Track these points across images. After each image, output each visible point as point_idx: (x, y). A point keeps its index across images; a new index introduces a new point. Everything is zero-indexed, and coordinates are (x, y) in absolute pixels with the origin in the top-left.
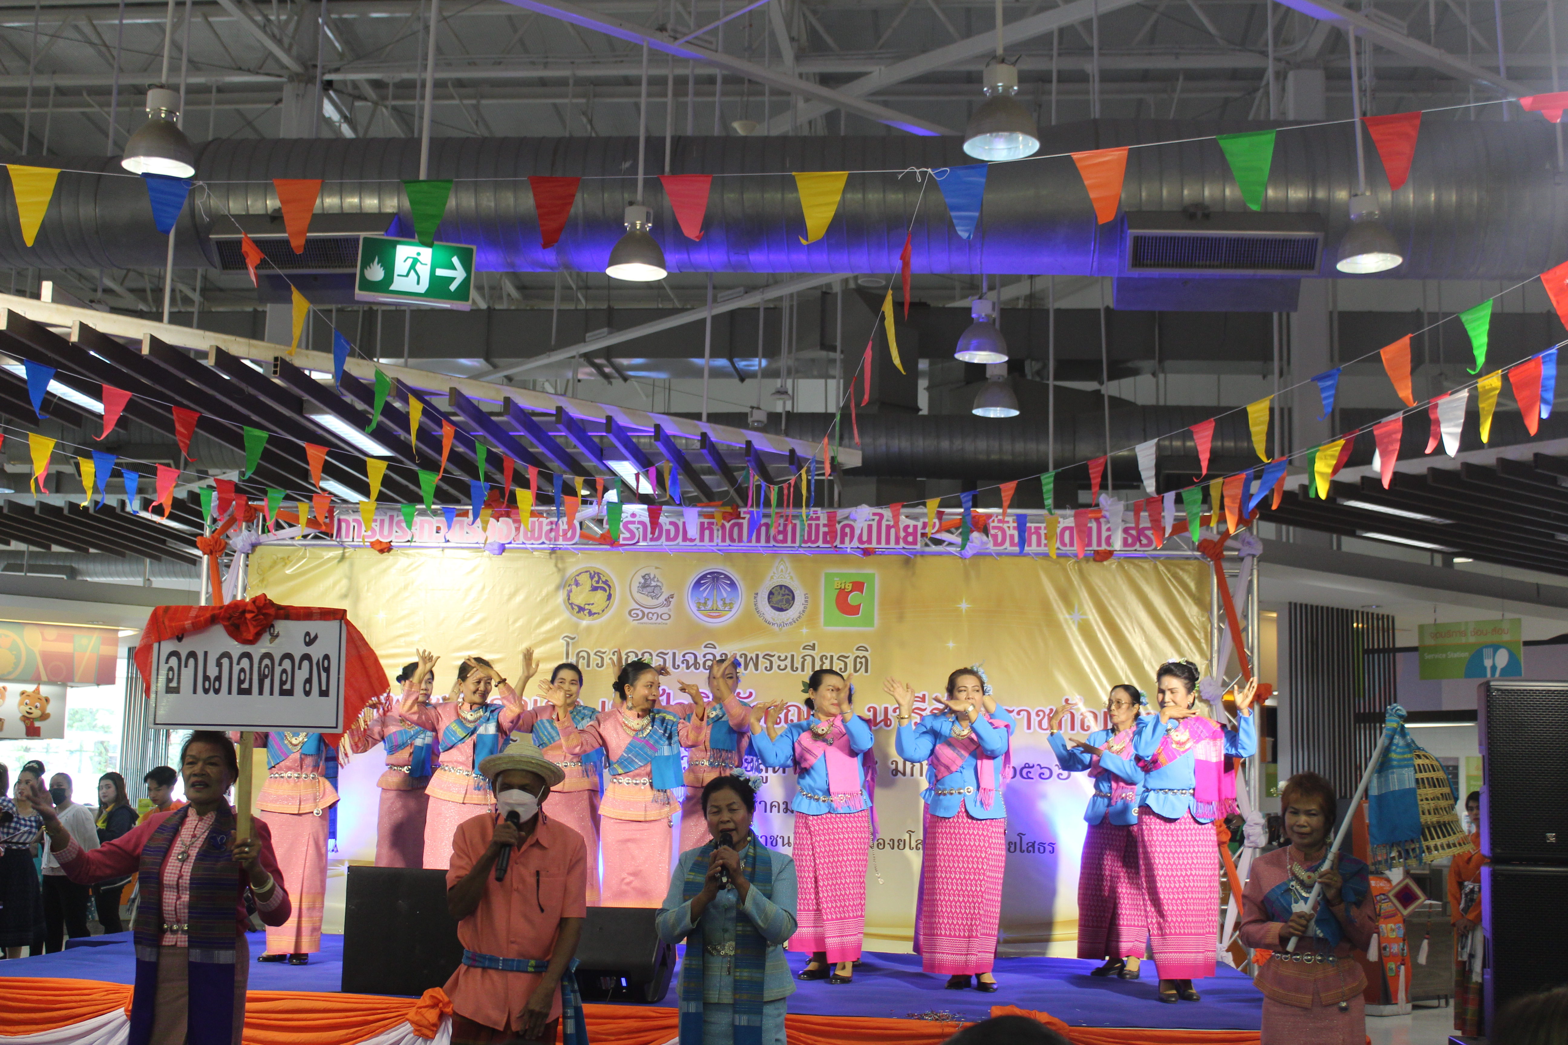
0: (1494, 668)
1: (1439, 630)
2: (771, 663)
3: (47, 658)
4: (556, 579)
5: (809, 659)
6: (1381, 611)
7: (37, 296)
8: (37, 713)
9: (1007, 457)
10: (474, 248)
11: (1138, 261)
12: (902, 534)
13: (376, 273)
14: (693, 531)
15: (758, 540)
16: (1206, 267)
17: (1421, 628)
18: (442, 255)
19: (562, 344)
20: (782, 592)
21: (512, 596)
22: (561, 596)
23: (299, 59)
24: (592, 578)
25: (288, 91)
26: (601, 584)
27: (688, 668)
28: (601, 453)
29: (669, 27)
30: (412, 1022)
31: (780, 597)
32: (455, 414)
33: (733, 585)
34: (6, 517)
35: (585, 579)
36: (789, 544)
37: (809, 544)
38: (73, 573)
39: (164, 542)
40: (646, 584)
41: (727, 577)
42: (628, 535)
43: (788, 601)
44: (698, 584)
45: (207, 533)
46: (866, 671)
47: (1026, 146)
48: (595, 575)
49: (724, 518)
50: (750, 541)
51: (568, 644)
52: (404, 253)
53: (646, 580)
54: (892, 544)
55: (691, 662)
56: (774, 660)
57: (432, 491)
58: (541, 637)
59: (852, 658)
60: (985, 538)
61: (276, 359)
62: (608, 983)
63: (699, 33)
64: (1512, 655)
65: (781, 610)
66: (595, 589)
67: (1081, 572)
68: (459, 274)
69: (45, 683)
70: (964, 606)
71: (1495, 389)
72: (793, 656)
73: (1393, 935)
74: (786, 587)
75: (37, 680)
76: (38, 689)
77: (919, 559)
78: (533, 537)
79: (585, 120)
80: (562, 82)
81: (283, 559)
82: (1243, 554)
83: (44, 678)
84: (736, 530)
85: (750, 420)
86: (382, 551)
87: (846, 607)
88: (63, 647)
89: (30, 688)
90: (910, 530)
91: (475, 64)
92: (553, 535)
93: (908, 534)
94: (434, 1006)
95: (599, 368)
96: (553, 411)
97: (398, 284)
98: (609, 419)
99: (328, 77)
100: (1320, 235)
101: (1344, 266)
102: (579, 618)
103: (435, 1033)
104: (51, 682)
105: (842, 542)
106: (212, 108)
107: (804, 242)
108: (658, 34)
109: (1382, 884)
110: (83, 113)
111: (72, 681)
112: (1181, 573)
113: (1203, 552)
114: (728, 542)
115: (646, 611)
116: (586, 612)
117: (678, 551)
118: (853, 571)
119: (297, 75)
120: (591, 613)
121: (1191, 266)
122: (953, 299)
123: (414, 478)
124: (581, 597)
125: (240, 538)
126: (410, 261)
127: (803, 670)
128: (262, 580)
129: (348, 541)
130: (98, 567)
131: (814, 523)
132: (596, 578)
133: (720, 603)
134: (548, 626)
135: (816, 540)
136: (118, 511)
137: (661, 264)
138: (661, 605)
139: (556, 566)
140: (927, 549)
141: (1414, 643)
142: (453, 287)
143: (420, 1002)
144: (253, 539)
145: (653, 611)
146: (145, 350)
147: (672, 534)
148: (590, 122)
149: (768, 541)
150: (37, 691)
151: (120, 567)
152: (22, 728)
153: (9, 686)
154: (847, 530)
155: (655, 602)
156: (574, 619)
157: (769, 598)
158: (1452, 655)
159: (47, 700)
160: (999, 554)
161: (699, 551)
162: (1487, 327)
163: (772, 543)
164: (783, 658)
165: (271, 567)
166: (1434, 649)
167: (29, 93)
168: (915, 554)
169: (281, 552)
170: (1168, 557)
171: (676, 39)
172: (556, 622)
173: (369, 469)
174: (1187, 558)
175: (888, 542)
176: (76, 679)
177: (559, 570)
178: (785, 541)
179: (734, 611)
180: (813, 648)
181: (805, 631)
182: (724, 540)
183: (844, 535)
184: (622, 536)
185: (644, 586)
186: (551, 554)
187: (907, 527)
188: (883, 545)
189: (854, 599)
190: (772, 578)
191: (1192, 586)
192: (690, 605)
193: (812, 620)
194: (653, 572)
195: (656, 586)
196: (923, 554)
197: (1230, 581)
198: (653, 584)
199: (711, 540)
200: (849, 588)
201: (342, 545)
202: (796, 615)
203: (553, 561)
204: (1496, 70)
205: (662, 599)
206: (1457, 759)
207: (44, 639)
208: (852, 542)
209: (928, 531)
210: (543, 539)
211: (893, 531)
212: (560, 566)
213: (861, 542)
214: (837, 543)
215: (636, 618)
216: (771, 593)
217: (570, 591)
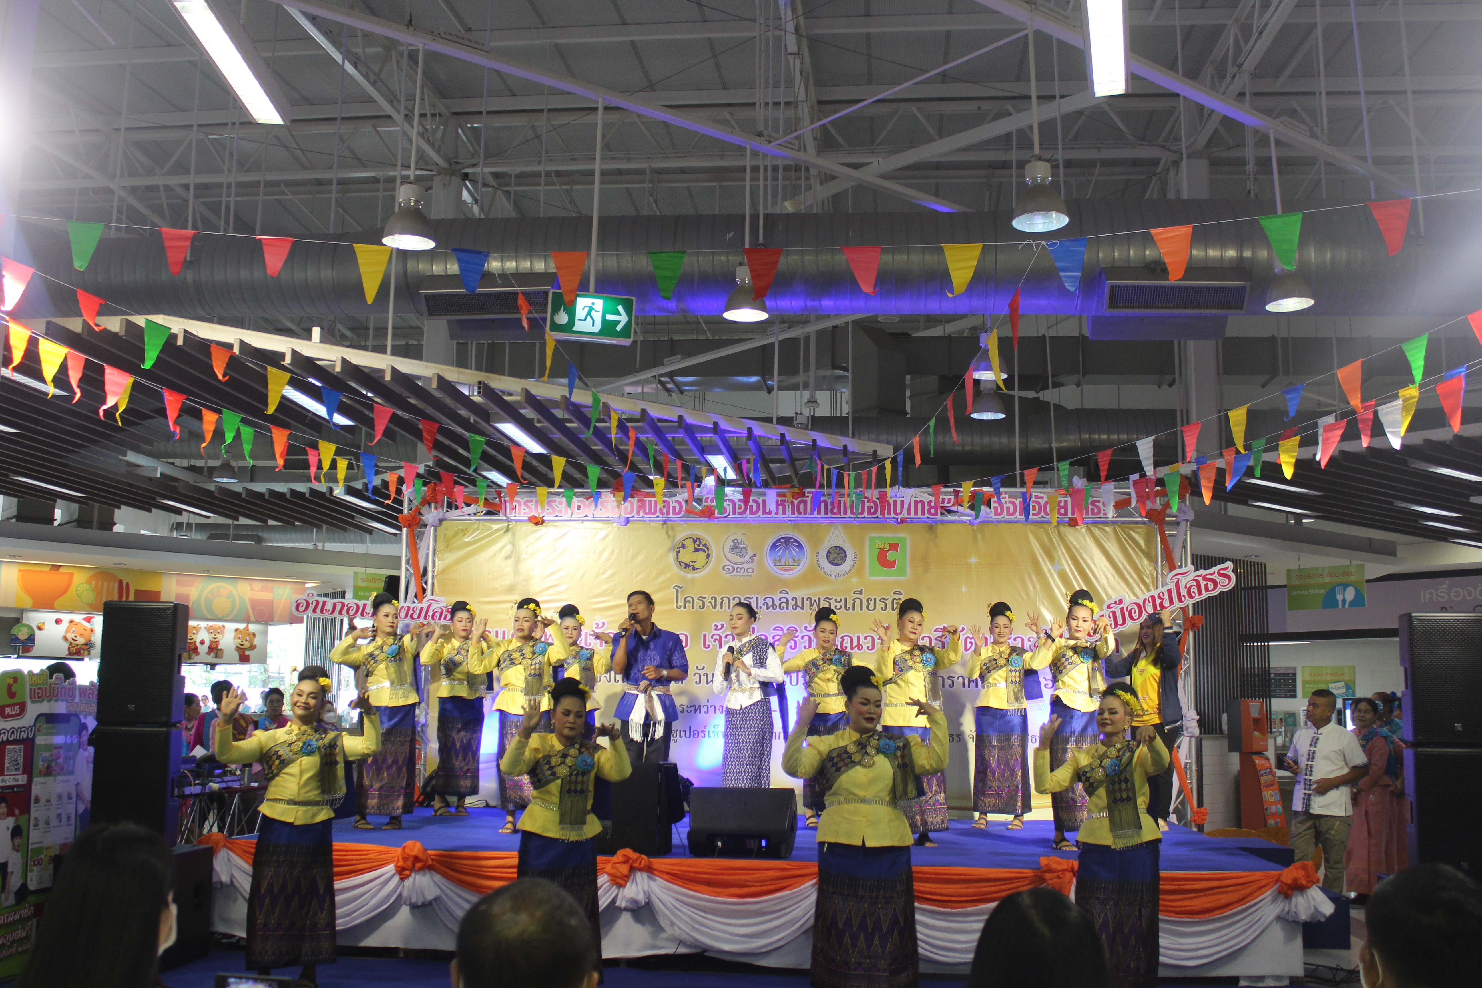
0: (1344, 601)
1: (1302, 574)
3: (254, 603)
4: (668, 544)
5: (858, 601)
6: (1256, 560)
7: (309, 338)
8: (247, 644)
9: (978, 448)
10: (634, 299)
11: (1113, 304)
12: (927, 507)
13: (563, 318)
14: (771, 506)
15: (819, 513)
16: (1163, 308)
17: (1289, 572)
18: (611, 304)
19: (644, 368)
20: (837, 551)
21: (635, 556)
22: (672, 556)
23: (445, 157)
24: (695, 542)
25: (437, 182)
26: (701, 546)
27: (768, 608)
28: (704, 449)
29: (765, 133)
30: (609, 874)
31: (835, 555)
32: (570, 421)
33: (800, 546)
34: (244, 500)
35: (689, 543)
36: (842, 516)
37: (857, 516)
38: (259, 540)
39: (353, 517)
40: (735, 547)
41: (796, 541)
43: (841, 558)
44: (774, 546)
45: (406, 512)
47: (1058, 220)
48: (696, 540)
49: (793, 497)
50: (812, 513)
51: (677, 592)
52: (582, 303)
53: (735, 543)
54: (919, 515)
55: (770, 604)
57: (596, 480)
58: (657, 587)
59: (890, 600)
60: (988, 509)
61: (480, 382)
62: (751, 844)
63: (787, 138)
64: (1357, 592)
65: (837, 565)
66: (696, 550)
67: (1059, 534)
68: (623, 318)
69: (253, 622)
70: (973, 560)
71: (1414, 397)
72: (846, 599)
73: (1272, 800)
74: (841, 548)
75: (248, 621)
76: (247, 627)
77: (939, 526)
78: (650, 512)
79: (651, 200)
80: (640, 172)
81: (462, 530)
82: (1179, 520)
83: (252, 618)
84: (802, 505)
85: (795, 423)
86: (537, 524)
87: (884, 562)
88: (266, 596)
89: (242, 626)
90: (933, 504)
91: (575, 159)
92: (665, 510)
93: (931, 507)
94: (626, 862)
95: (662, 383)
96: (675, 418)
97: (578, 326)
98: (716, 424)
99: (466, 171)
100: (1248, 284)
101: (1270, 307)
102: (686, 572)
103: (627, 882)
104: (257, 622)
106: (380, 194)
107: (950, 295)
108: (758, 138)
109: (1264, 762)
110: (277, 200)
111: (272, 620)
112: (1133, 534)
113: (1150, 518)
114: (796, 514)
115: (736, 566)
116: (691, 568)
117: (759, 521)
118: (890, 535)
119: (444, 169)
120: (694, 569)
121: (1152, 307)
122: (918, 329)
123: (583, 470)
124: (687, 556)
125: (430, 515)
126: (587, 309)
127: (854, 609)
128: (447, 546)
129: (512, 515)
130: (278, 536)
132: (698, 543)
133: (791, 560)
134: (662, 579)
136: (328, 495)
137: (763, 309)
138: (747, 562)
139: (667, 533)
140: (945, 518)
141: (1284, 582)
142: (619, 328)
143: (614, 859)
144: (441, 516)
145: (741, 566)
146: (388, 377)
147: (754, 509)
148: (655, 201)
149: (826, 513)
150: (247, 628)
151: (294, 536)
152: (236, 656)
153: (226, 624)
154: (886, 505)
155: (742, 560)
156: (682, 573)
157: (827, 556)
158: (1311, 592)
159: (254, 635)
160: (999, 522)
161: (775, 521)
162: (1423, 354)
163: (830, 515)
164: (838, 600)
165: (454, 536)
166: (1299, 588)
167: (262, 185)
168: (936, 522)
169: (461, 525)
170: (1124, 523)
171: (770, 142)
172: (668, 575)
173: (554, 464)
174: (1136, 523)
175: (916, 514)
176: (276, 619)
177: (669, 536)
178: (839, 513)
179: (801, 565)
180: (861, 592)
181: (854, 580)
182: (793, 513)
183: (883, 508)
184: (717, 511)
185: (734, 548)
186: (663, 525)
187: (930, 502)
188: (913, 516)
189: (890, 556)
190: (829, 541)
191: (1142, 543)
192: (768, 562)
193: (860, 572)
194: (740, 538)
195: (743, 548)
196: (942, 522)
197: (1169, 539)
198: (741, 546)
199: (784, 513)
200: (887, 548)
201: (508, 520)
202: (848, 568)
203: (665, 530)
204: (1364, 159)
205: (747, 557)
206: (1295, 668)
207: (252, 590)
208: (889, 514)
209: (946, 504)
210: (658, 514)
211: (919, 505)
212: (670, 533)
213: (896, 513)
214: (878, 514)
215: (728, 572)
216: (829, 552)
217: (678, 552)
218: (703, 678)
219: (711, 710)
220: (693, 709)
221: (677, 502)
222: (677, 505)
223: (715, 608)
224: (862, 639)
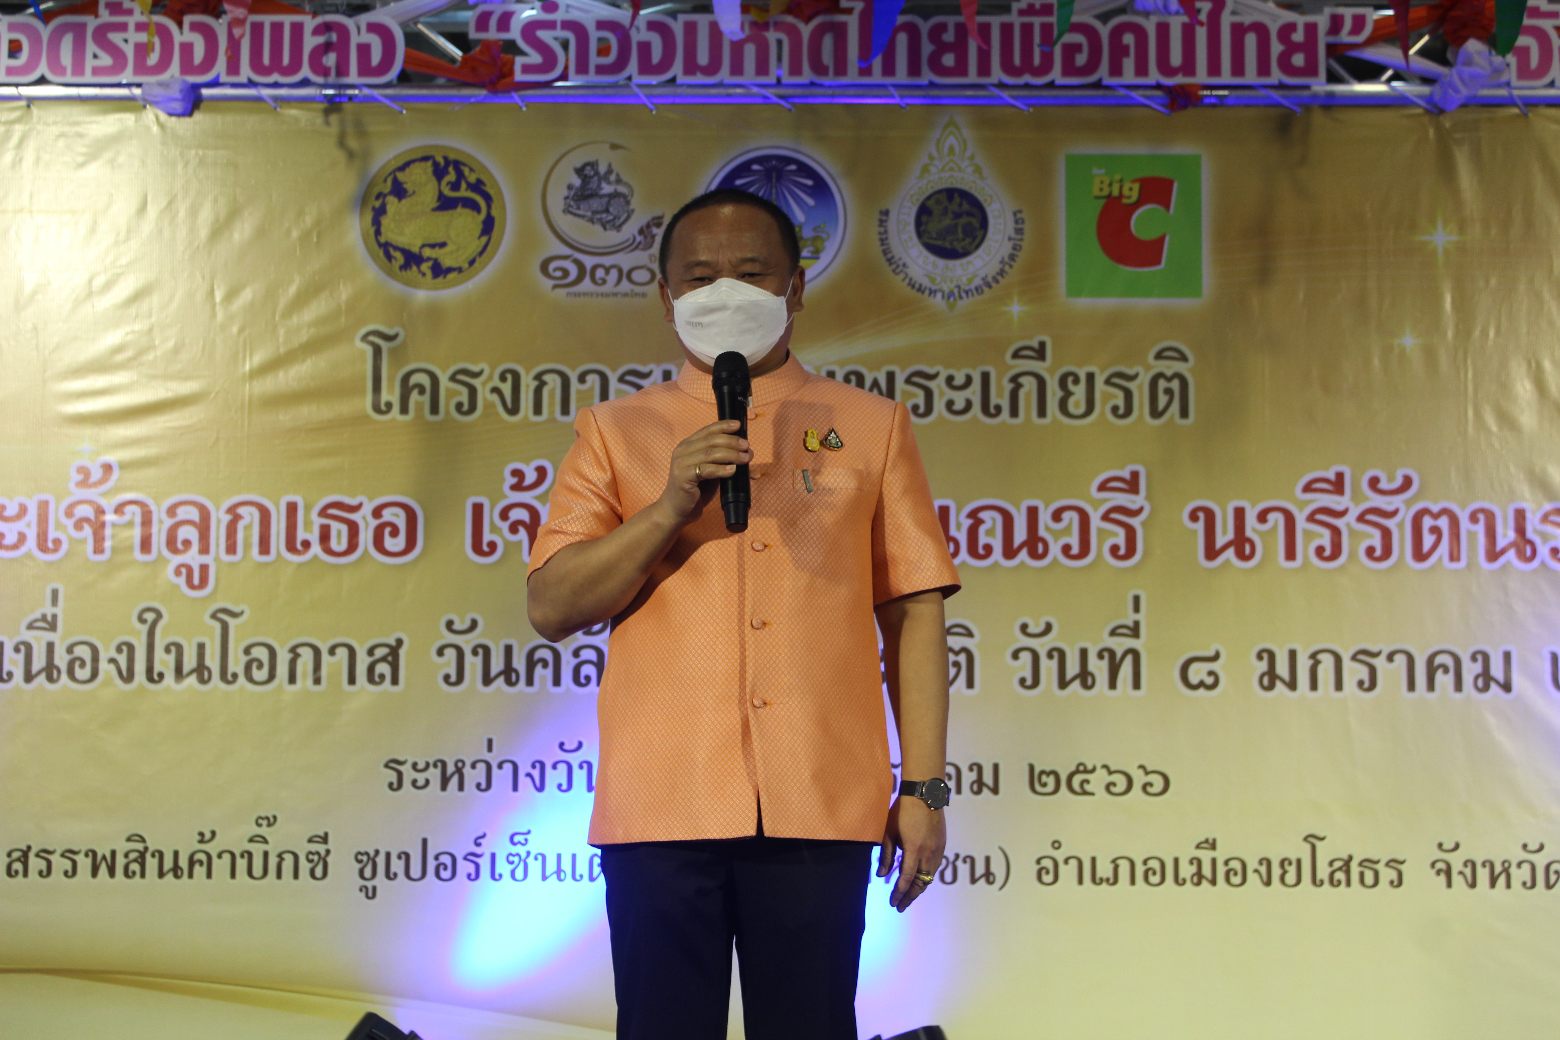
2: (929, 395)
4: (344, 183)
5: (1029, 385)
12: (1276, 48)
15: (889, 69)
20: (954, 207)
21: (219, 231)
22: (358, 229)
24: (439, 173)
26: (463, 192)
31: (947, 221)
33: (820, 189)
35: (419, 178)
36: (972, 77)
37: (1027, 78)
40: (587, 190)
41: (805, 170)
42: (535, 58)
43: (969, 231)
46: (1184, 413)
48: (443, 167)
50: (865, 71)
51: (377, 352)
53: (585, 179)
54: (1251, 76)
56: (937, 386)
58: (304, 336)
59: (1144, 379)
60: (1495, 55)
65: (954, 254)
66: (445, 204)
70: (1441, 237)
72: (985, 377)
74: (966, 196)
77: (1318, 117)
78: (276, 67)
84: (828, 42)
87: (1124, 245)
90: (1298, 37)
92: (330, 60)
93: (1291, 48)
102: (408, 283)
105: (1116, 69)
114: (807, 75)
115: (589, 261)
116: (426, 267)
117: (673, 99)
118: (1139, 149)
120: (438, 271)
124: (411, 224)
127: (1014, 412)
131: (1037, 21)
132: (452, 176)
134: (321, 307)
135: (1046, 66)
138: (631, 246)
139: (342, 142)
140: (1341, 89)
145: (607, 261)
147: (656, 56)
149: (914, 69)
154: (1129, 39)
155: (612, 237)
156: (396, 287)
157: (919, 223)
161: (728, 98)
163: (927, 76)
164: (959, 380)
168: (1310, 102)
172: (344, 294)
175: (1238, 69)
177: (351, 155)
178: (961, 69)
179: (826, 257)
180: (1040, 353)
181: (1016, 309)
182: (795, 70)
183: (1118, 52)
184: (519, 61)
185: (583, 195)
186: (327, 112)
187: (1290, 28)
188: (1226, 77)
189: (1145, 222)
190: (925, 169)
193: (1035, 280)
194: (604, 158)
195: (615, 195)
196: (1330, 102)
198: (607, 189)
199: (762, 68)
200: (1132, 193)
202: (992, 269)
203: (332, 132)
205: (631, 229)
208: (1141, 69)
209: (1345, 36)
210: (306, 71)
211: (1251, 41)
212: (353, 143)
213: (1165, 68)
214: (1103, 72)
215: (562, 281)
216: (923, 211)
217: (380, 213)
218: (474, 665)
219: (503, 776)
220: (434, 774)
221: (373, 28)
222: (375, 42)
223: (514, 410)
224: (1044, 518)
